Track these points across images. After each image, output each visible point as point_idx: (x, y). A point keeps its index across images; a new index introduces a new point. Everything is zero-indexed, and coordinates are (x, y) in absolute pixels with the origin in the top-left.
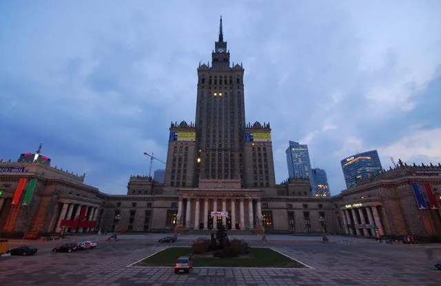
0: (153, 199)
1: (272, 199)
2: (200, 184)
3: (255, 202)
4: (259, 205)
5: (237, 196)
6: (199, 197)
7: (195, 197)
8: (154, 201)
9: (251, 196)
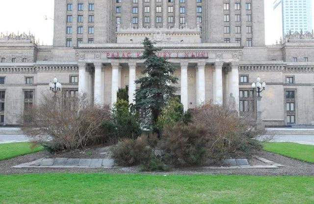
0: (34, 69)
1: (257, 67)
2: (119, 37)
3: (226, 69)
4: (235, 75)
5: (193, 57)
6: (117, 61)
7: (109, 61)
8: (35, 72)
9: (220, 57)
